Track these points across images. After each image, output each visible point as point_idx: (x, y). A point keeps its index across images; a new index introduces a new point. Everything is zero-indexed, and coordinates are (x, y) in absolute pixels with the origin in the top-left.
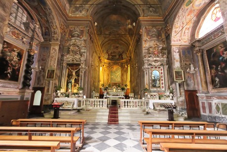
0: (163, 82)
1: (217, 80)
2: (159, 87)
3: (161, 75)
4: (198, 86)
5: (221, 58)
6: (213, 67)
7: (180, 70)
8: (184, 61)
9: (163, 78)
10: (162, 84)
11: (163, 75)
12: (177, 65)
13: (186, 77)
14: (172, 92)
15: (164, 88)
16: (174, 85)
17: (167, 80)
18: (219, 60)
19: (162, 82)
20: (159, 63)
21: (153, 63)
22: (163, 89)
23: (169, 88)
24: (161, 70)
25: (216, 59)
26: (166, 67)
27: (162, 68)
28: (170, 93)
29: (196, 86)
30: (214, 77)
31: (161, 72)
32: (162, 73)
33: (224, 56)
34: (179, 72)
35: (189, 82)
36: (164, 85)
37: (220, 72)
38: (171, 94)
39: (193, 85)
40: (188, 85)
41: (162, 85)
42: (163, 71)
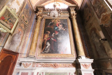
1: (49, 44)
4: (23, 47)
5: (56, 28)
6: (48, 33)
8: (23, 13)
12: (15, 6)
18: (54, 28)
25: (53, 27)
29: (21, 48)
30: (46, 41)
33: (59, 27)
35: (16, 39)
37: (53, 38)
39: (18, 44)
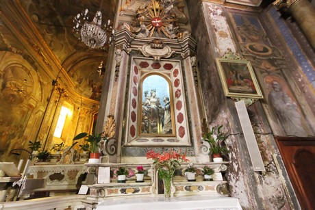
0: (183, 110)
2: (170, 131)
3: (175, 89)
7: (240, 61)
8: (244, 40)
9: (182, 99)
10: (180, 119)
11: (181, 87)
12: (224, 46)
13: (266, 86)
14: (219, 151)
15: (187, 136)
16: (224, 116)
17: (194, 104)
19: (177, 112)
20: (166, 51)
21: (147, 50)
22: (184, 141)
23: (207, 134)
24: (176, 72)
26: (191, 61)
27: (177, 66)
28: (212, 156)
31: (173, 79)
32: (177, 83)
34: (236, 65)
36: (185, 124)
38: (218, 160)
39: (297, 114)
40: (279, 116)
41: (178, 125)
42: (180, 76)
